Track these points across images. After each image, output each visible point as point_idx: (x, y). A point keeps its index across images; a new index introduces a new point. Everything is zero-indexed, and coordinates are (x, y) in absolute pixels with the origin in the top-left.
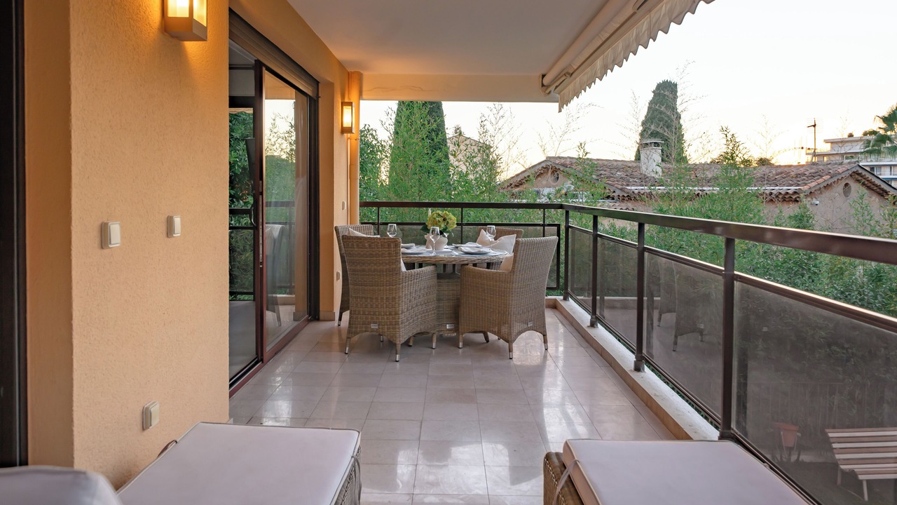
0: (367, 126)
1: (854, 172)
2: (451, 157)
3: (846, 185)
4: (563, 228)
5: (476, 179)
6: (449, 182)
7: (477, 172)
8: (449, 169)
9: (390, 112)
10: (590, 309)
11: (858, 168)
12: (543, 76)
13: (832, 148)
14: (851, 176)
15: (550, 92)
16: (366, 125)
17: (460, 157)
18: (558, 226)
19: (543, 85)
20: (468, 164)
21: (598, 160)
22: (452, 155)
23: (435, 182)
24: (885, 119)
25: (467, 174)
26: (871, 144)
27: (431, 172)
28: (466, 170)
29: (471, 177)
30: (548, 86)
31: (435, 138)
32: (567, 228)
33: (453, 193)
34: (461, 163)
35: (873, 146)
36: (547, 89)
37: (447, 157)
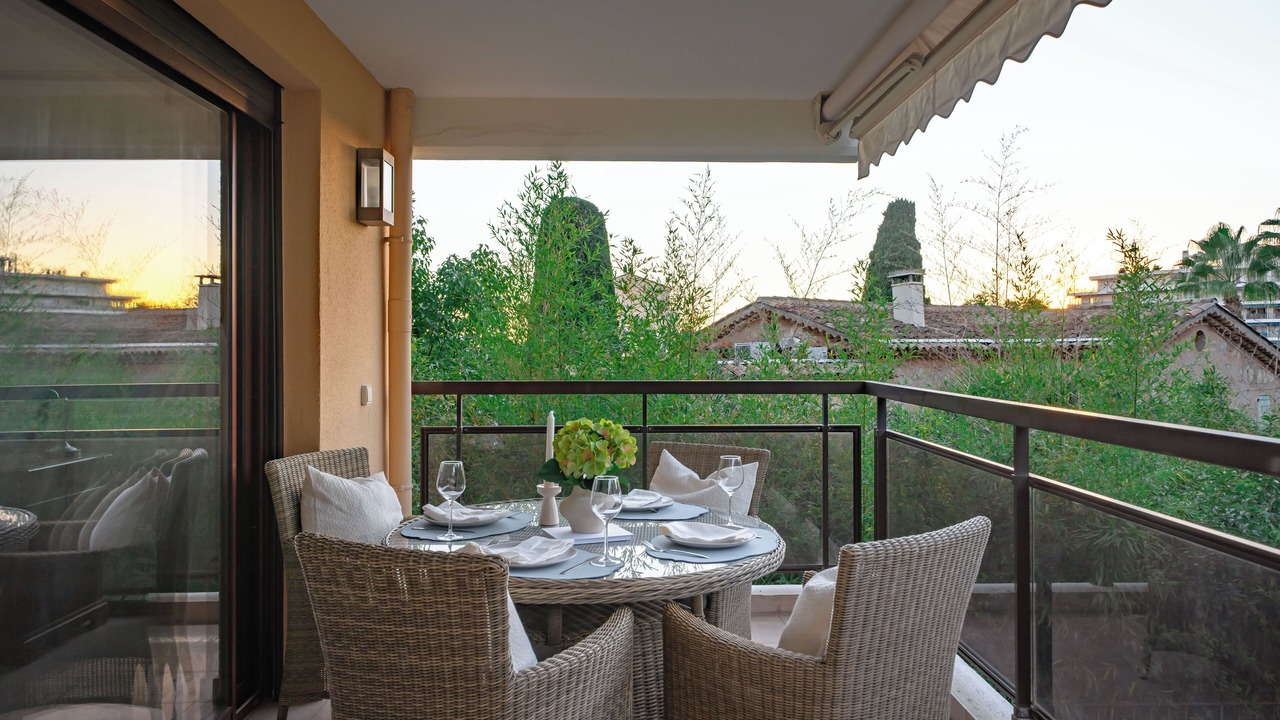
0: (484, 247)
1: (1209, 315)
2: (618, 292)
3: (1200, 333)
4: (868, 437)
5: (662, 331)
6: (616, 338)
7: (663, 317)
8: (615, 311)
9: (509, 210)
10: (1012, 686)
11: (1216, 309)
12: (824, 98)
13: (1099, 286)
14: (1205, 320)
15: (838, 134)
16: (481, 246)
17: (635, 291)
18: (856, 431)
19: (823, 120)
20: (647, 304)
21: (831, 301)
22: (620, 288)
23: (591, 336)
24: (1203, 245)
25: (648, 323)
26: (1187, 279)
27: (581, 317)
28: (645, 314)
29: (655, 326)
30: (834, 122)
31: (589, 253)
32: (881, 438)
33: (624, 355)
34: (636, 302)
35: (1190, 280)
36: (832, 128)
37: (611, 290)
